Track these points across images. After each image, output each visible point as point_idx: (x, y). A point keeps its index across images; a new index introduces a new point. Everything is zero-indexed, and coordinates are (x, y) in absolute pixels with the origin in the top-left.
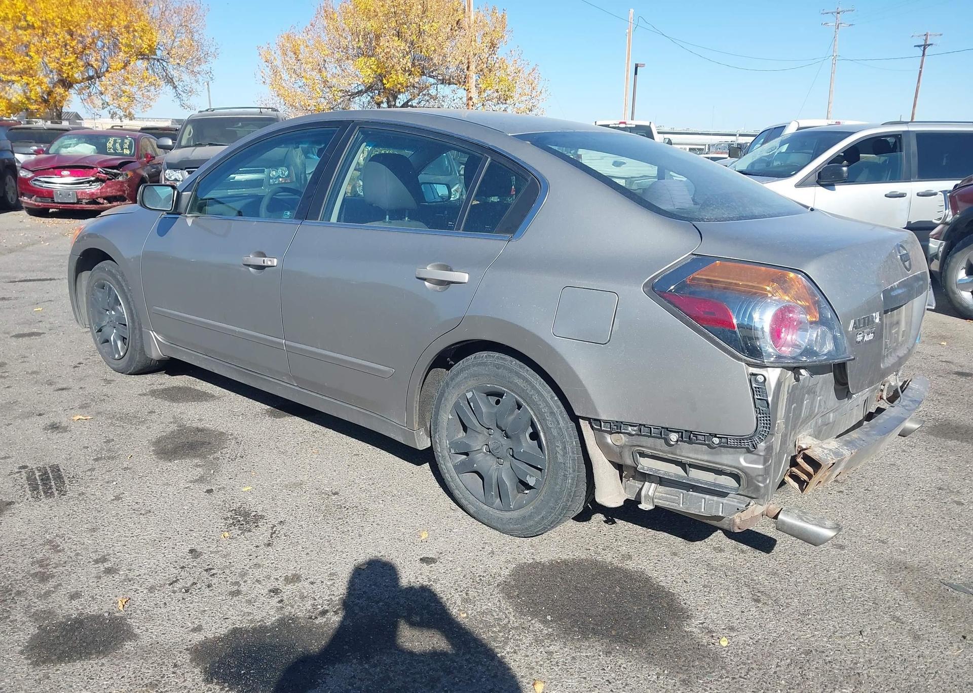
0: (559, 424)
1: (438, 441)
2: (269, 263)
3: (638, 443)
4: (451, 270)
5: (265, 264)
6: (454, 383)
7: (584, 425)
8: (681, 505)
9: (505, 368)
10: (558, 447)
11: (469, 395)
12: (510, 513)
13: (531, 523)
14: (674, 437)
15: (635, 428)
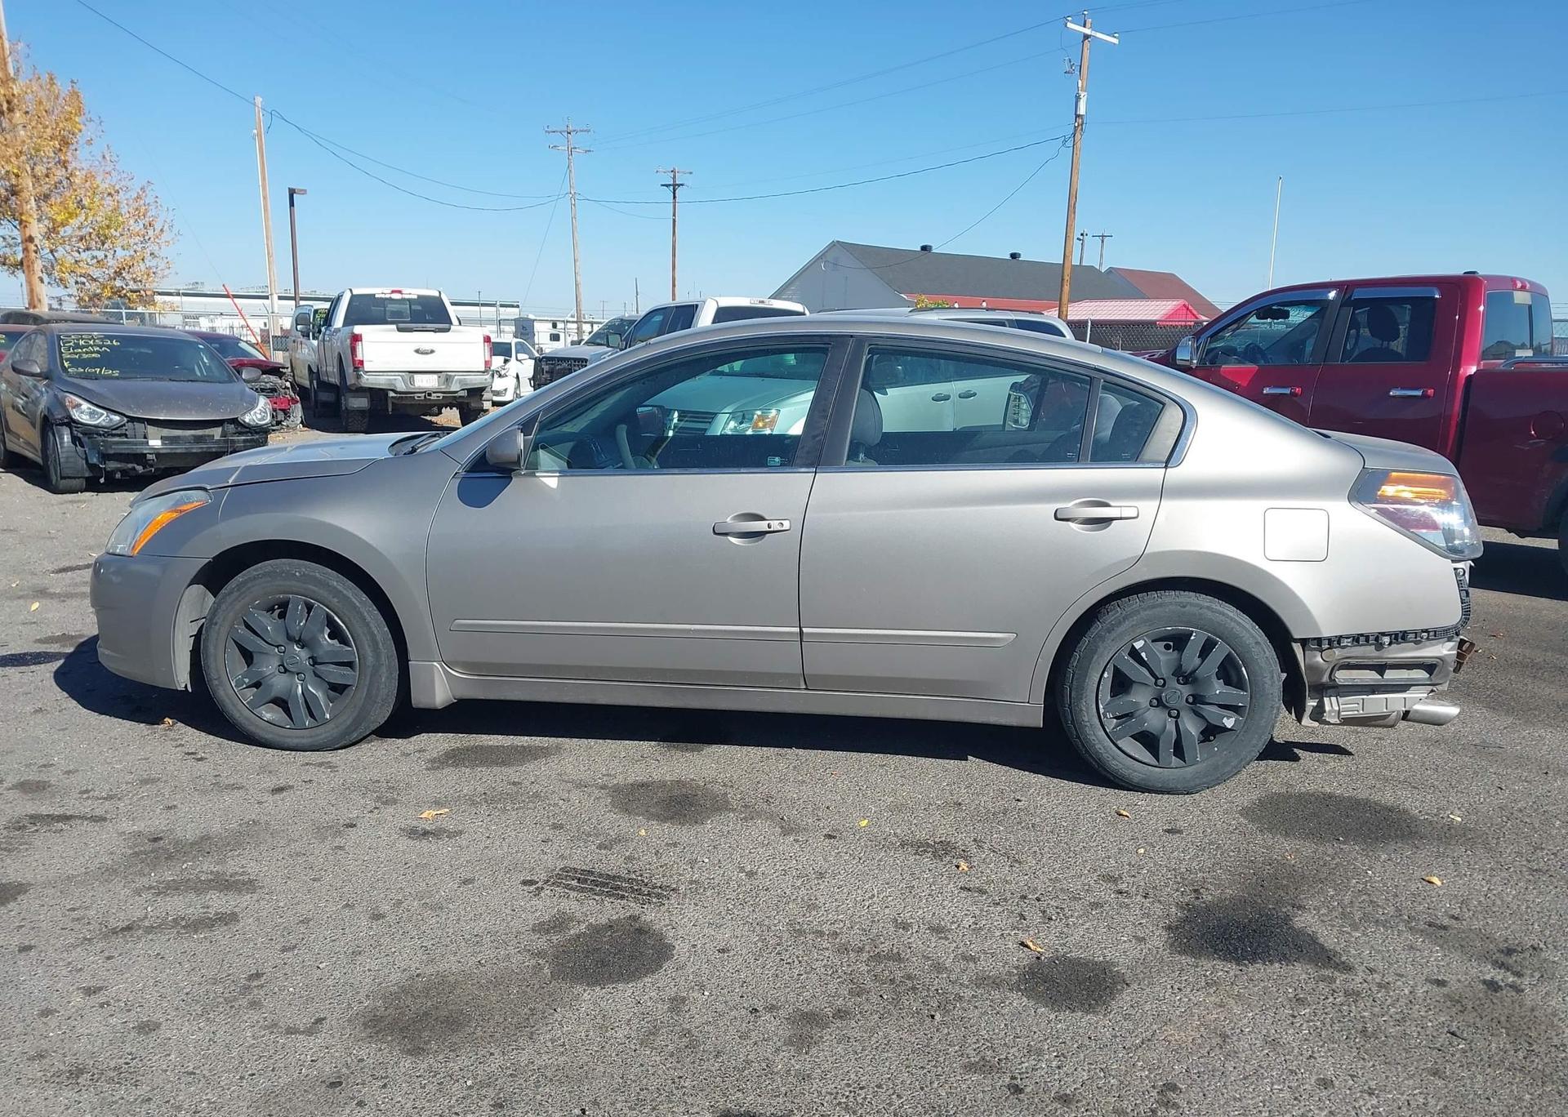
0: (1265, 653)
1: (1084, 709)
2: (779, 528)
3: (1348, 655)
4: (1107, 505)
5: (772, 529)
6: (1114, 635)
7: (1297, 648)
8: (1361, 712)
9: (1191, 604)
10: (1265, 677)
11: (1138, 645)
12: (1196, 766)
13: (1228, 769)
14: (1386, 640)
15: (1349, 640)
